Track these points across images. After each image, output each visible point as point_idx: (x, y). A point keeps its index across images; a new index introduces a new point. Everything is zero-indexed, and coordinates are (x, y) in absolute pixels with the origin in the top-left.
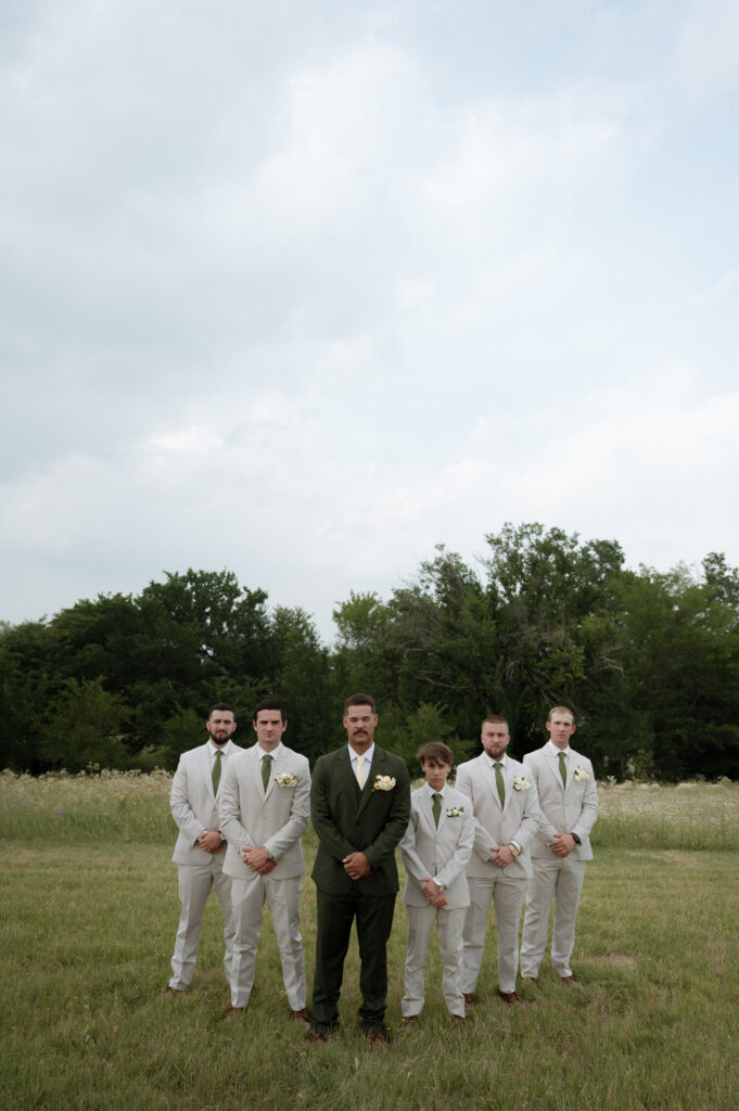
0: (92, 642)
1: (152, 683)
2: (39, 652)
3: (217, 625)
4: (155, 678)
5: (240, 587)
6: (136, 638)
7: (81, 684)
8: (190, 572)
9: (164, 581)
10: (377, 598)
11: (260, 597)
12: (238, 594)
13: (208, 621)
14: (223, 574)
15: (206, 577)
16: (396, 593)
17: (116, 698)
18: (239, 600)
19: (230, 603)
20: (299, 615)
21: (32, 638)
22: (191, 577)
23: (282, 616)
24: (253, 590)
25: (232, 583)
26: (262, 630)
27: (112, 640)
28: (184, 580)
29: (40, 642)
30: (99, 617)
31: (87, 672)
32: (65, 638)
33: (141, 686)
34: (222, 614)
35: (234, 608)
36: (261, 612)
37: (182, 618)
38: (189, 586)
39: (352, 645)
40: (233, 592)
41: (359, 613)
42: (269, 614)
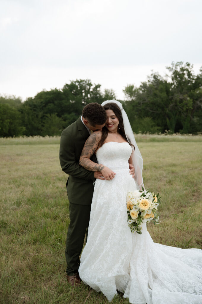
0: (50, 103)
1: (69, 114)
2: (35, 106)
3: (86, 95)
5: (92, 83)
6: (63, 101)
7: (51, 116)
8: (77, 80)
9: (69, 83)
11: (99, 86)
12: (92, 85)
13: (84, 94)
14: (87, 80)
15: (82, 81)
16: (142, 83)
17: (61, 119)
18: (92, 87)
19: (90, 88)
20: (112, 91)
22: (77, 81)
25: (90, 82)
26: (100, 96)
27: (56, 102)
28: (75, 82)
29: (35, 104)
30: (51, 96)
31: (51, 112)
32: (42, 102)
33: (66, 115)
34: (88, 92)
35: (91, 90)
36: (99, 91)
37: (76, 94)
38: (77, 84)
39: (129, 99)
40: (90, 85)
41: (130, 90)
42: (102, 91)
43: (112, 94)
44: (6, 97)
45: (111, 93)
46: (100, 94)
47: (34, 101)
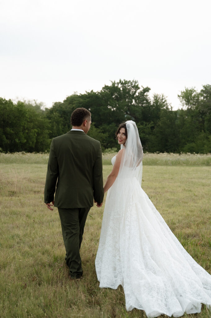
1: (109, 125)
4: (109, 123)
6: (102, 108)
8: (120, 81)
9: (110, 84)
10: (195, 89)
11: (147, 90)
12: (139, 88)
14: (133, 81)
15: (126, 82)
16: (204, 87)
18: (138, 91)
19: (135, 92)
20: (163, 96)
23: (156, 97)
24: (145, 87)
25: (136, 84)
26: (148, 102)
28: (118, 84)
34: (133, 96)
35: (137, 94)
36: (147, 96)
37: (117, 99)
38: (120, 86)
39: (185, 108)
40: (137, 88)
41: (187, 96)
42: (150, 96)
43: (163, 101)
44: (25, 101)
45: (162, 99)
46: (147, 100)
47: (63, 107)
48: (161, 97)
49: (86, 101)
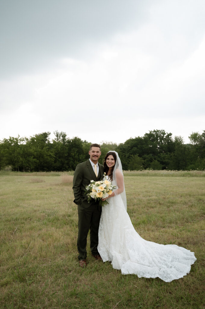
0: (135, 147)
1: (148, 155)
2: (124, 149)
3: (161, 141)
4: (148, 154)
5: (166, 133)
6: (144, 146)
7: (134, 156)
8: (154, 130)
9: (148, 133)
10: (199, 133)
11: (171, 134)
12: (165, 134)
13: (159, 140)
14: (162, 130)
15: (158, 131)
17: (141, 158)
18: (165, 135)
19: (164, 136)
20: (180, 138)
21: (123, 147)
22: (155, 131)
23: (176, 138)
24: (169, 133)
25: (164, 132)
26: (171, 142)
27: (139, 146)
29: (124, 148)
30: (136, 142)
31: (134, 153)
32: (129, 146)
33: (145, 156)
34: (162, 138)
35: (165, 137)
36: (171, 138)
37: (153, 140)
38: (154, 133)
39: (194, 144)
40: (164, 134)
41: (194, 137)
42: (173, 138)
43: (181, 140)
44: (107, 143)
45: (180, 139)
46: (171, 140)
47: (124, 146)
48: (179, 138)
49: (135, 142)
